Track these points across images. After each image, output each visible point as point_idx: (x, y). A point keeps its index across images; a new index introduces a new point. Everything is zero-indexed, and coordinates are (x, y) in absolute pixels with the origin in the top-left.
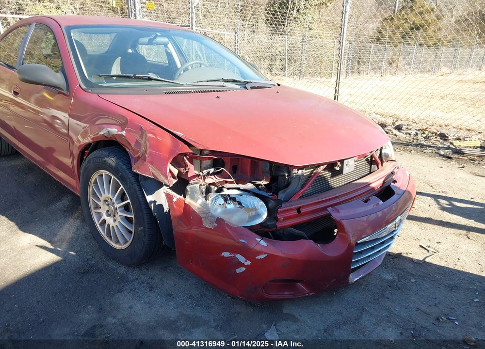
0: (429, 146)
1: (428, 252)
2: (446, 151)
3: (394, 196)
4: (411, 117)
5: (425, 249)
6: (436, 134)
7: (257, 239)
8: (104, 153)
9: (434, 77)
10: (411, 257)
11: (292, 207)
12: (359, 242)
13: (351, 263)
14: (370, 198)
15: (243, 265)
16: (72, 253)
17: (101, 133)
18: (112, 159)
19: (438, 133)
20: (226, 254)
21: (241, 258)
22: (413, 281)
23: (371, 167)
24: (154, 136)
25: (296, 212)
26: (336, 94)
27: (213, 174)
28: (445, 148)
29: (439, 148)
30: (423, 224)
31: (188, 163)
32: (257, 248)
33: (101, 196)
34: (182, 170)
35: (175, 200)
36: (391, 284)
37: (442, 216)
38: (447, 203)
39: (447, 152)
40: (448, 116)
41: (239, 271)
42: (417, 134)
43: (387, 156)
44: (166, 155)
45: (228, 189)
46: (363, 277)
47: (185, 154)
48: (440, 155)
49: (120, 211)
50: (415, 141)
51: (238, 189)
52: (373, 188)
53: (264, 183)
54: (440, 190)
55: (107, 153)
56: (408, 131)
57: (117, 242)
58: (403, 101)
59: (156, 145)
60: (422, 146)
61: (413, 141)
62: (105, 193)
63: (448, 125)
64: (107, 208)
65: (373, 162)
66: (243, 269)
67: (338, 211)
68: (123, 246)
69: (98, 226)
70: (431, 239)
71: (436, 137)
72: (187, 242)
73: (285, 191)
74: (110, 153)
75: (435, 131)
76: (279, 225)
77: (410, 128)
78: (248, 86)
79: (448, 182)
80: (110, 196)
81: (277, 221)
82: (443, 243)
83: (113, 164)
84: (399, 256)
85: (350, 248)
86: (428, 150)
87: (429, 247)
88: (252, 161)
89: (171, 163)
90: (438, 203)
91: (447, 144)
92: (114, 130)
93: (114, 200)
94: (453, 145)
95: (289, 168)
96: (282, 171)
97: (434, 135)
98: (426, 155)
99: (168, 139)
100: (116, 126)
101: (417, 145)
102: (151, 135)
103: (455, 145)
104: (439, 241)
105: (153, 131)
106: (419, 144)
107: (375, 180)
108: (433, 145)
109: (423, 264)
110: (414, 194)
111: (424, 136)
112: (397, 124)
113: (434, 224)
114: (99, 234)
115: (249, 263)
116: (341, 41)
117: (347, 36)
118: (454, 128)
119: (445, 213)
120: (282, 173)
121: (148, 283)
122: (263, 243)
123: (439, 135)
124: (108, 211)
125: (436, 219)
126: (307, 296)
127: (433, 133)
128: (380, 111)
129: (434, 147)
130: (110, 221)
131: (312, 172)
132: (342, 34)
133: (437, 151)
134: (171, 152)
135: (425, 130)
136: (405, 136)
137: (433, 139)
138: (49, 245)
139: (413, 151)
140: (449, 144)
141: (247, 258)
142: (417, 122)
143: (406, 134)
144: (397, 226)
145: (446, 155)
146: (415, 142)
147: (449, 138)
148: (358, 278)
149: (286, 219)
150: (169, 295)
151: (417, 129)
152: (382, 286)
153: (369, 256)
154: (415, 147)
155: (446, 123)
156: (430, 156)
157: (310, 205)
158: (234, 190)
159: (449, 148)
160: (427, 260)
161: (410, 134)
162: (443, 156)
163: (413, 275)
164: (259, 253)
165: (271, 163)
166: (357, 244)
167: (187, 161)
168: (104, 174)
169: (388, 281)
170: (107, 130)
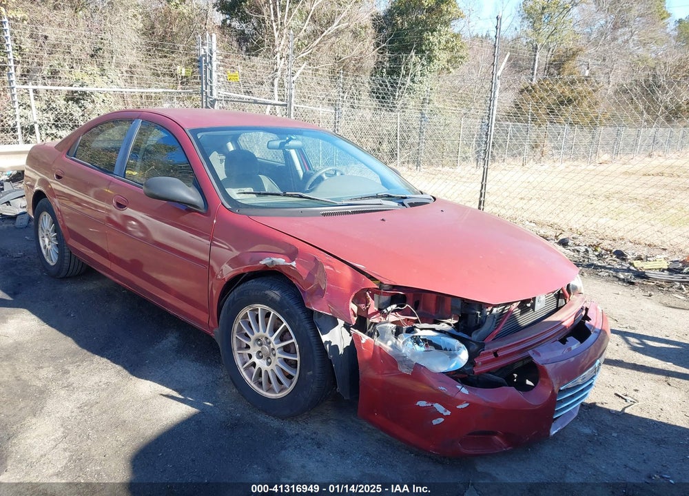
0: (604, 267)
1: (626, 401)
2: (626, 274)
3: (591, 336)
4: (575, 226)
5: (622, 398)
6: (611, 251)
7: (458, 387)
8: (264, 284)
9: (591, 167)
10: (608, 408)
11: (490, 351)
12: (562, 388)
13: (554, 412)
14: (567, 339)
15: (441, 415)
16: (208, 404)
17: (262, 262)
18: (276, 292)
19: (614, 250)
20: (422, 404)
21: (439, 408)
22: (615, 435)
23: (558, 302)
24: (332, 269)
25: (492, 356)
26: (482, 199)
27: (394, 311)
28: (625, 271)
29: (617, 271)
30: (614, 367)
31: (371, 299)
32: (458, 396)
33: (253, 334)
34: (363, 306)
35: (363, 341)
36: (590, 439)
37: (635, 358)
38: (638, 341)
39: (629, 275)
40: (621, 224)
41: (435, 422)
42: (587, 251)
43: (575, 288)
44: (347, 290)
45: (421, 329)
46: (561, 430)
47: (368, 290)
48: (620, 279)
49: (279, 353)
50: (586, 260)
51: (433, 330)
52: (565, 327)
53: (452, 321)
54: (627, 325)
55: (268, 285)
56: (576, 248)
57: (270, 390)
58: (558, 202)
59: (335, 280)
60: (596, 267)
61: (584, 261)
62: (258, 331)
63: (623, 239)
64: (259, 349)
65: (561, 296)
66: (442, 420)
67: (538, 354)
68: (278, 395)
69: (242, 370)
70: (627, 386)
71: (612, 256)
72: (375, 390)
73: (477, 332)
74: (271, 285)
75: (609, 247)
76: (476, 370)
77: (578, 243)
78: (406, 202)
79: (634, 314)
80: (267, 334)
81: (474, 366)
82: (641, 391)
83: (278, 299)
84: (593, 406)
85: (554, 396)
86: (604, 273)
87: (626, 395)
88: (437, 297)
89: (352, 302)
90: (627, 342)
91: (626, 265)
92: (281, 261)
93: (272, 339)
94: (634, 266)
95: (482, 306)
96: (474, 309)
97: (609, 252)
98: (602, 279)
99: (347, 273)
100: (282, 256)
101: (589, 266)
102: (328, 267)
103: (636, 266)
104: (636, 388)
105: (329, 263)
106: (592, 265)
107: (566, 317)
108: (609, 266)
109: (622, 415)
110: (609, 332)
111: (597, 253)
112: (561, 237)
113: (627, 368)
114: (243, 380)
115: (448, 413)
116: (489, 133)
117: (495, 126)
118: (630, 242)
119: (638, 354)
120: (474, 311)
121: (313, 439)
122: (464, 391)
123: (615, 253)
124: (260, 352)
125: (627, 361)
126: (504, 451)
127: (607, 250)
128: (533, 217)
129: (610, 269)
130: (261, 363)
131: (503, 310)
132: (490, 124)
133: (614, 274)
134: (353, 287)
135: (597, 247)
136: (572, 253)
137: (608, 258)
138: (175, 394)
139: (585, 274)
140: (628, 265)
141: (447, 407)
142: (584, 234)
143: (574, 251)
144: (596, 370)
145: (627, 279)
146: (586, 263)
147: (628, 258)
148: (556, 431)
149: (484, 363)
150: (343, 452)
151: (587, 244)
152: (581, 442)
153: (568, 406)
154: (587, 269)
155: (620, 234)
156: (607, 281)
157: (508, 348)
158: (428, 331)
159: (629, 270)
160: (627, 411)
161: (578, 251)
162: (623, 280)
163: (612, 428)
164: (461, 402)
165: (463, 300)
166: (560, 391)
167: (369, 296)
168: (259, 308)
169: (587, 435)
170: (271, 260)
